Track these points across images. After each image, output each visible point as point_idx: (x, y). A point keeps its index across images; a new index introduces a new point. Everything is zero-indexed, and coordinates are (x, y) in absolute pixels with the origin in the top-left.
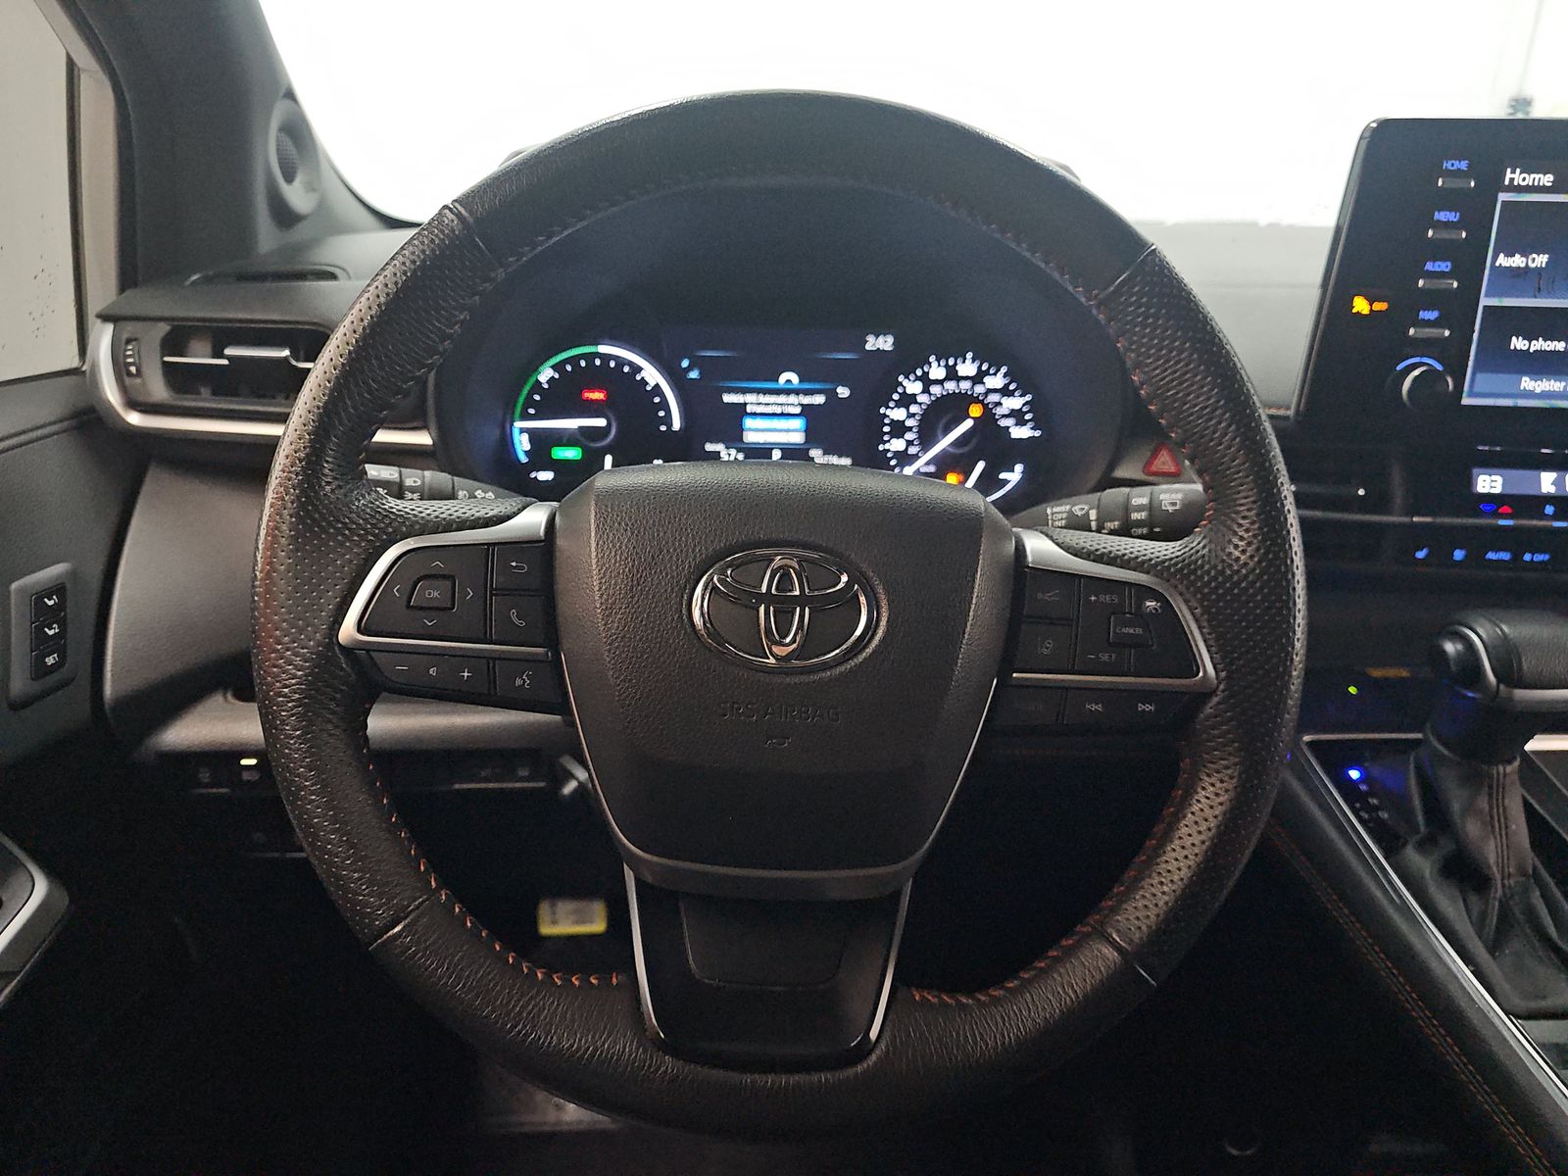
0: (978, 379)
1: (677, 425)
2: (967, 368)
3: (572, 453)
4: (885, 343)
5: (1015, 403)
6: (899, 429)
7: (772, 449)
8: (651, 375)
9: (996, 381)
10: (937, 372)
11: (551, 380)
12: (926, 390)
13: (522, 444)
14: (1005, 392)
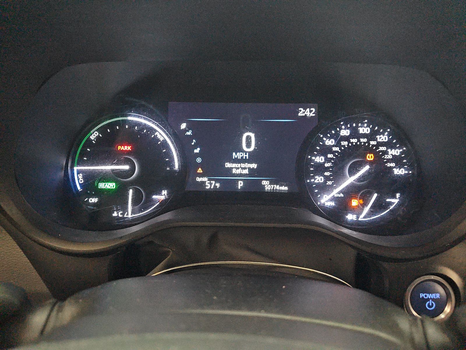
0: (371, 136)
1: (177, 166)
2: (364, 130)
3: (111, 186)
4: (309, 112)
5: (396, 152)
6: (320, 169)
7: (238, 180)
8: (161, 135)
9: (383, 138)
10: (345, 132)
11: (98, 138)
12: (338, 144)
13: (79, 180)
14: (389, 145)
